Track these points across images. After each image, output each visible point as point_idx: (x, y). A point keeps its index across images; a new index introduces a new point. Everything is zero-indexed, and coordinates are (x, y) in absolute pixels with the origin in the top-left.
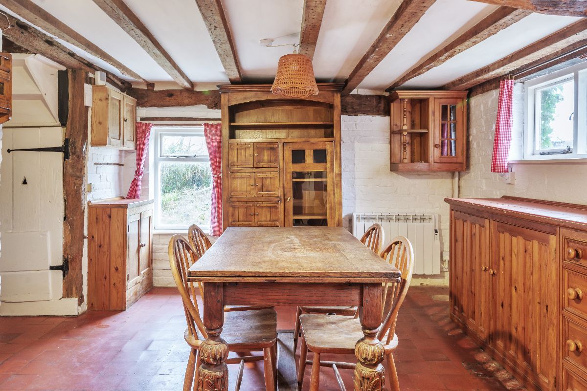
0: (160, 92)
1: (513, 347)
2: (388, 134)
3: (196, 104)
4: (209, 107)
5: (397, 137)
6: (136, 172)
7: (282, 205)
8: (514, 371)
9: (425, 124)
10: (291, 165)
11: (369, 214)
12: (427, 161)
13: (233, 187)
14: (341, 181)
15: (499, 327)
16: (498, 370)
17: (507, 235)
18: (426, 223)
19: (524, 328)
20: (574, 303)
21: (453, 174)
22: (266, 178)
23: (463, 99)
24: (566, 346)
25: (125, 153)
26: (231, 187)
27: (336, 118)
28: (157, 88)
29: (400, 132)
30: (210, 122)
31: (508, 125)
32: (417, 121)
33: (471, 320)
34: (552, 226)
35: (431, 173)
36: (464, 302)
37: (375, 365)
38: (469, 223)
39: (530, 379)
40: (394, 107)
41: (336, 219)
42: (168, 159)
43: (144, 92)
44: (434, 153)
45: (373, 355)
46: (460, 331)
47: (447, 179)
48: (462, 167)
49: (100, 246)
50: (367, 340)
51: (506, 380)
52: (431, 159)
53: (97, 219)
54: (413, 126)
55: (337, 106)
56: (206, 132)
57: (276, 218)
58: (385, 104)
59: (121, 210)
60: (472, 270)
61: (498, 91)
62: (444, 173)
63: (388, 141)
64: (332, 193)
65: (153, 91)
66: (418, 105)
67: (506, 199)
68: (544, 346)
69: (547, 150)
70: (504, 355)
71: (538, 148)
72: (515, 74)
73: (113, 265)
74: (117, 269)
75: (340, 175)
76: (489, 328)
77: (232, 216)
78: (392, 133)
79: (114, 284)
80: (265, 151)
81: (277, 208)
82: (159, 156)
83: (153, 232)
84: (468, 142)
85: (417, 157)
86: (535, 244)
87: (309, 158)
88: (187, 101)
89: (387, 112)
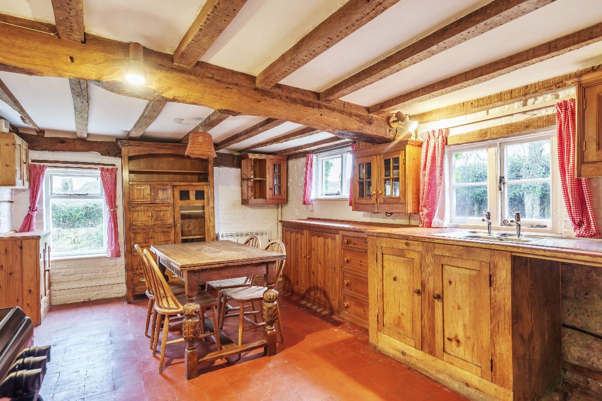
0: (51, 138)
1: (319, 293)
2: (239, 180)
3: (88, 151)
4: (102, 155)
5: (245, 183)
6: (30, 208)
7: (173, 229)
8: (320, 304)
9: (263, 175)
10: (179, 201)
11: (245, 232)
12: (265, 198)
13: (134, 218)
14: (214, 212)
15: (312, 285)
16: (312, 306)
17: (316, 237)
18: (264, 236)
19: (324, 282)
20: (346, 264)
21: (278, 205)
22: (160, 211)
23: (284, 160)
24: (344, 283)
25: (15, 191)
26: (132, 218)
27: (210, 169)
28: (46, 135)
29: (248, 179)
30: (106, 167)
31: (311, 179)
32: (258, 172)
33: (296, 286)
34: (337, 230)
35: (266, 205)
36: (292, 278)
37: (273, 302)
38: (294, 233)
39: (327, 305)
40: (243, 162)
41: (212, 237)
42: (59, 196)
43: (34, 137)
44: (269, 193)
45: (273, 296)
46: (290, 294)
47: (274, 208)
48: (284, 202)
49: (11, 274)
50: (270, 290)
51: (317, 309)
52: (268, 197)
53: (6, 250)
54: (255, 176)
55: (211, 161)
56: (102, 176)
57: (169, 239)
58: (237, 160)
59: (34, 241)
60: (296, 259)
61: (305, 158)
62: (273, 205)
63: (240, 185)
64: (209, 220)
65: (43, 137)
66: (258, 162)
67: (309, 219)
68: (333, 287)
69: (328, 192)
70: (315, 298)
71: (325, 192)
72: (313, 152)
73: (26, 288)
74: (30, 291)
75: (213, 207)
76: (306, 287)
77: (134, 240)
78: (243, 179)
79: (28, 305)
80: (160, 191)
81: (169, 232)
82: (50, 193)
83: (51, 259)
84: (287, 186)
85: (257, 195)
86: (329, 240)
87: (192, 196)
88: (79, 147)
89: (239, 166)
